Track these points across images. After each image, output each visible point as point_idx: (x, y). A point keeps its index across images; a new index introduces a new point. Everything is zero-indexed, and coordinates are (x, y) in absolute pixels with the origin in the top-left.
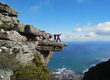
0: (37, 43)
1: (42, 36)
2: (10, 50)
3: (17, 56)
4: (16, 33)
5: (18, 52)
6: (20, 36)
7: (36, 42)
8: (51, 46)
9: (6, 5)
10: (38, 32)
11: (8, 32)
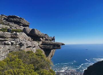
0: (41, 43)
1: (44, 37)
2: (17, 44)
3: (22, 48)
4: (24, 34)
5: (23, 45)
6: (27, 36)
7: (39, 42)
8: (52, 45)
9: (20, 18)
10: (41, 34)
11: (18, 33)
